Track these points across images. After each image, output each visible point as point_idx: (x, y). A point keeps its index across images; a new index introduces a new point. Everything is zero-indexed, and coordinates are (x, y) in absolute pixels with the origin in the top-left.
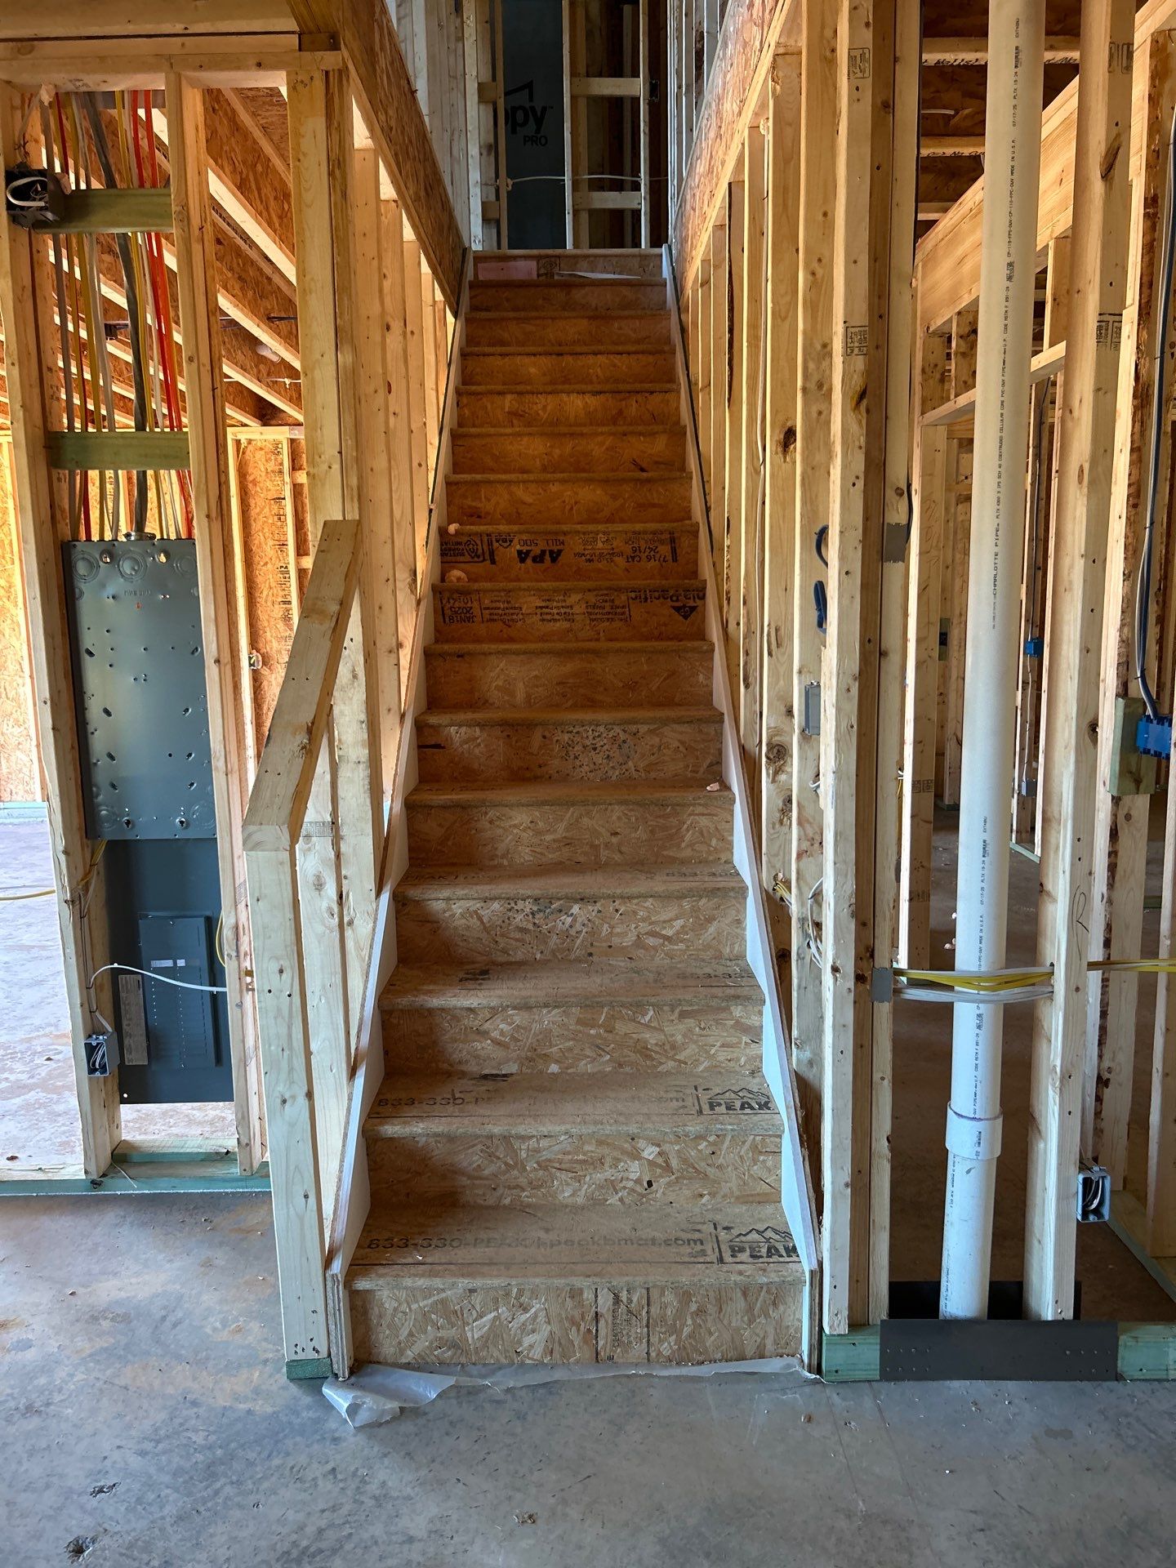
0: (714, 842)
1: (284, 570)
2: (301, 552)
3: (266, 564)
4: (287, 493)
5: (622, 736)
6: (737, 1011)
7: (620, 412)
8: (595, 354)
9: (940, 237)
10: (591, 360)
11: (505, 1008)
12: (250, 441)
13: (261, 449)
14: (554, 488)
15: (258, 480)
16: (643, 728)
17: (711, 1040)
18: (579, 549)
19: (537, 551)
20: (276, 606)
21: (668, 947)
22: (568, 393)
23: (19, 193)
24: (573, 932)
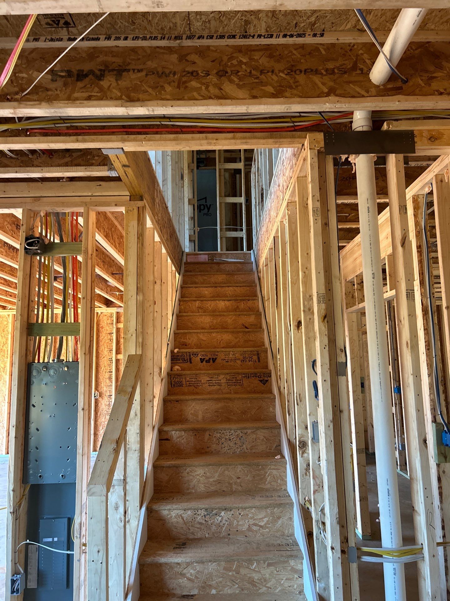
0: (279, 481)
1: (111, 360)
2: (118, 353)
3: (104, 357)
4: (114, 331)
5: (241, 434)
6: (292, 563)
7: (238, 307)
8: (228, 287)
9: (347, 251)
10: (227, 288)
11: (192, 563)
12: (102, 313)
13: (106, 315)
14: (214, 335)
15: (104, 326)
16: (249, 431)
17: (281, 577)
18: (223, 357)
19: (207, 358)
20: (107, 373)
21: (262, 531)
22: (219, 300)
23: (29, 244)
24: (221, 524)
